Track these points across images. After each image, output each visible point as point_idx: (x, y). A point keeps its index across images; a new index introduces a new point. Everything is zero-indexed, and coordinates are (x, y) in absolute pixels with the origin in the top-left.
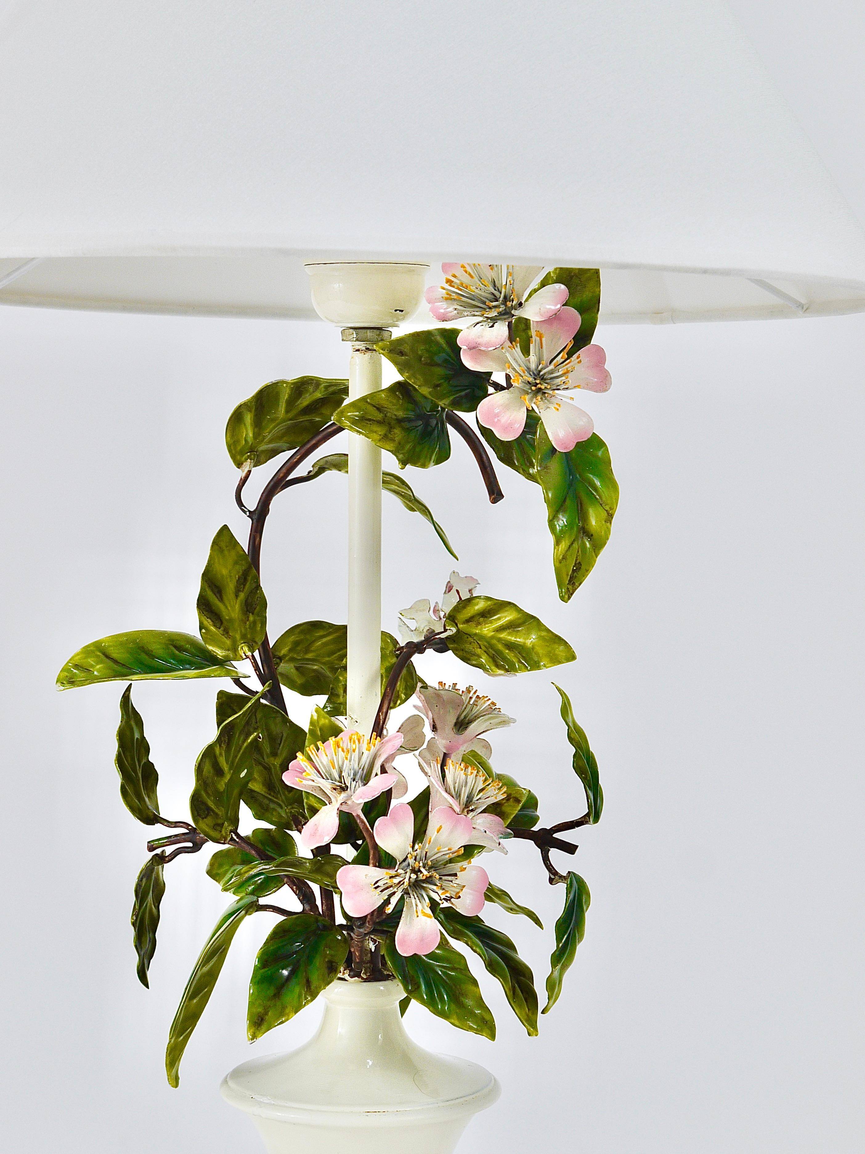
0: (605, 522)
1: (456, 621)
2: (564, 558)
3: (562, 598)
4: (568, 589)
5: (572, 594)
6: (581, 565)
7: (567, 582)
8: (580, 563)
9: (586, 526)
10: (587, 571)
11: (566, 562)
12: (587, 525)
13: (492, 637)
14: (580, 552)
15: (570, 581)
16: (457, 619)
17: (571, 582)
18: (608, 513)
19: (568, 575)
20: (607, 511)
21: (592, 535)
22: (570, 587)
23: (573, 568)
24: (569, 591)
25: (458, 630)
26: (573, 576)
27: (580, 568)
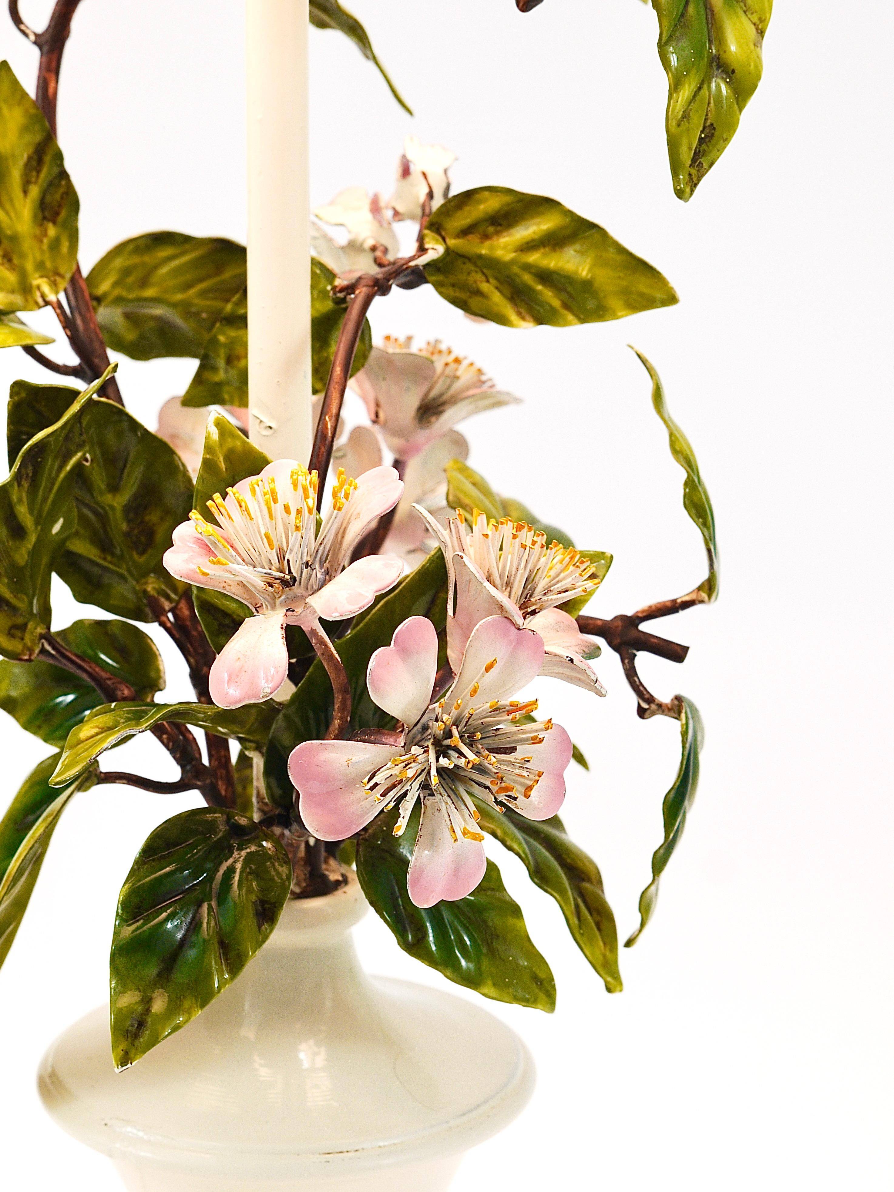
0: (755, 45)
1: (443, 233)
2: (686, 116)
3: (680, 194)
4: (690, 175)
5: (695, 185)
6: (714, 129)
7: (689, 162)
8: (712, 124)
9: (721, 53)
10: (727, 140)
11: (689, 123)
12: (725, 52)
13: (513, 262)
14: (712, 104)
15: (694, 160)
16: (445, 230)
17: (696, 162)
18: (757, 29)
19: (690, 149)
20: (755, 24)
21: (733, 71)
22: (693, 172)
23: (700, 135)
24: (692, 179)
25: (448, 251)
26: (699, 151)
27: (713, 135)
